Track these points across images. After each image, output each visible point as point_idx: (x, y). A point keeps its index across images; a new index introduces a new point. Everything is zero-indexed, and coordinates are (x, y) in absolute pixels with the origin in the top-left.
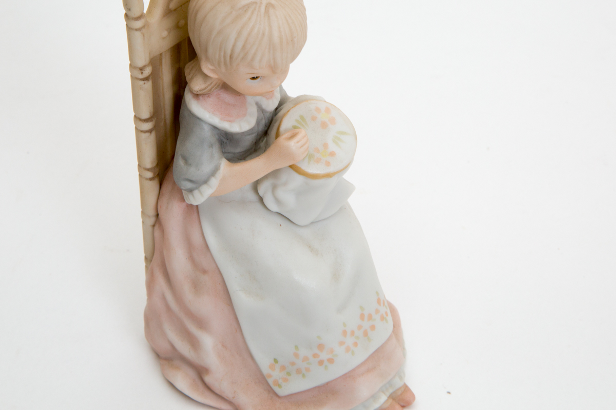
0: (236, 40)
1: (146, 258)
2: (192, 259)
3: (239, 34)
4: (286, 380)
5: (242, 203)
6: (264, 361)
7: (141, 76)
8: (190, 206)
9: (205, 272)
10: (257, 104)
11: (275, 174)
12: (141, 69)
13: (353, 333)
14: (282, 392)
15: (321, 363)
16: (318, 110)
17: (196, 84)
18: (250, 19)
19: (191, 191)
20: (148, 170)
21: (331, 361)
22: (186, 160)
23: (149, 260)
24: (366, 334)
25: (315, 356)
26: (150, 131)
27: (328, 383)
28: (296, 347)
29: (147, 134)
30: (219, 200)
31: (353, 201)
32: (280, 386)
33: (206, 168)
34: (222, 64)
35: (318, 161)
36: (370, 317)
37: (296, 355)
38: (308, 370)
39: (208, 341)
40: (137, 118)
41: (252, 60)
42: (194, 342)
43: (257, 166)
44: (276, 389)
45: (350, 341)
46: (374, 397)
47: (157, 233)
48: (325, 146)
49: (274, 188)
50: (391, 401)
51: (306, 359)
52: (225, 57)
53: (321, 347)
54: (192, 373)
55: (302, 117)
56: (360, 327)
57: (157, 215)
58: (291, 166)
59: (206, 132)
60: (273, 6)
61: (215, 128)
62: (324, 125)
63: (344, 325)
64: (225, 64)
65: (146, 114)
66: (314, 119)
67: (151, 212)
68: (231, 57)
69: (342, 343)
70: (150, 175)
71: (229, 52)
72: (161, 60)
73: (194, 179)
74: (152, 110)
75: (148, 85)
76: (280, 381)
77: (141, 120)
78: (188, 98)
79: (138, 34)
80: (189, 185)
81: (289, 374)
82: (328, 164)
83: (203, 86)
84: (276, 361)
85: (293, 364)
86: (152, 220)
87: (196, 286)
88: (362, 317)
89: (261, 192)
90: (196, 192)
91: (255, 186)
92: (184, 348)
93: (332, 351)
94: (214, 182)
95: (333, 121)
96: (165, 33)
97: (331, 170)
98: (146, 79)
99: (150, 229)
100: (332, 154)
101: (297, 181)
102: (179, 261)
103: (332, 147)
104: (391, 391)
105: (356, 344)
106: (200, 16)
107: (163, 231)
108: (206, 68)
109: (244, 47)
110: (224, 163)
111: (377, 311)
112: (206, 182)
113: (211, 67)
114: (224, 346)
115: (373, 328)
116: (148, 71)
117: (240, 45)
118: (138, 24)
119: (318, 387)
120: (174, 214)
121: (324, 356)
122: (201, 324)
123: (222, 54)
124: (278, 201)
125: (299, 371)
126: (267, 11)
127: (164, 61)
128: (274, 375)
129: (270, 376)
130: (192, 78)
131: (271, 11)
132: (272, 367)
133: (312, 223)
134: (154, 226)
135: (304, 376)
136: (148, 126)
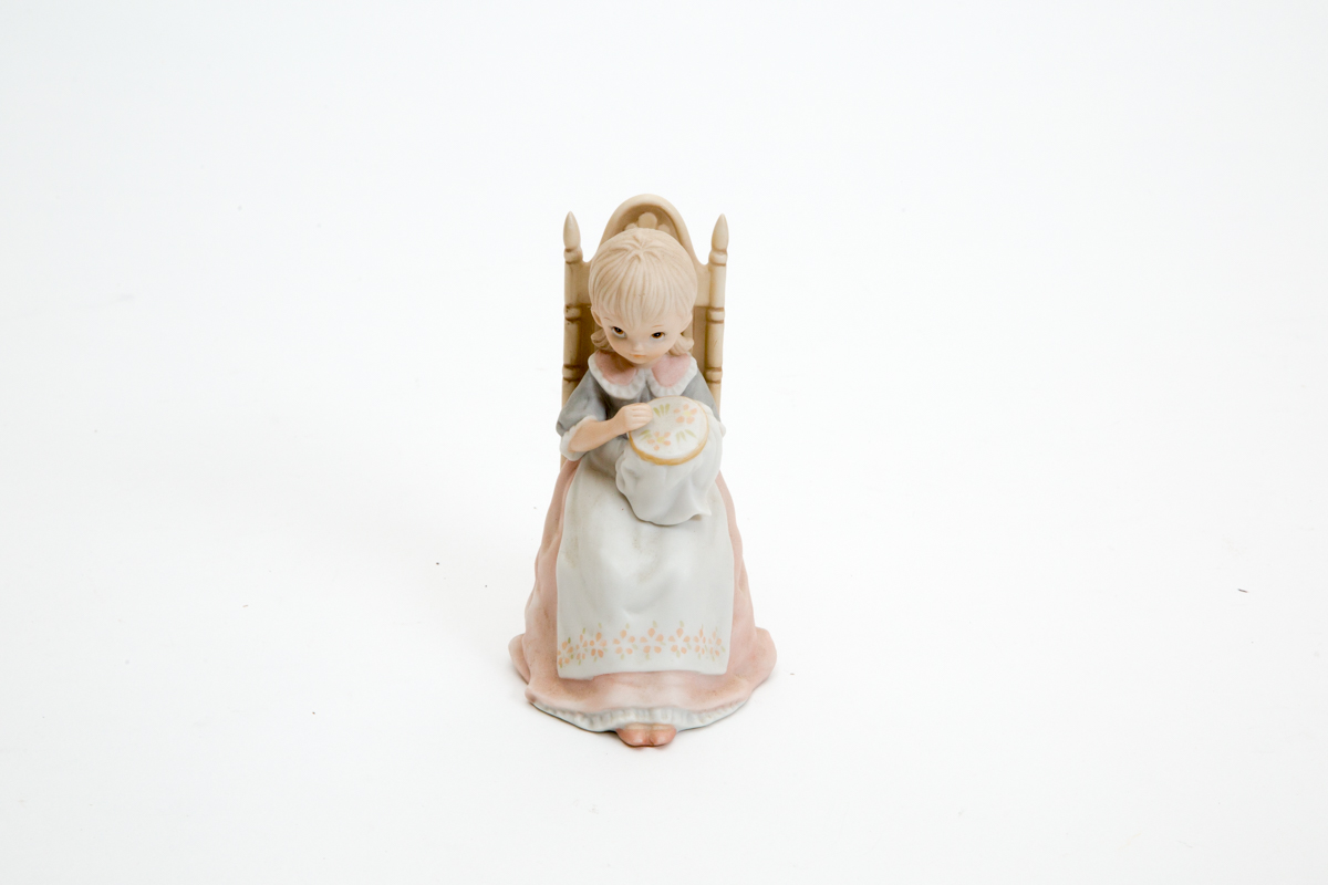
4: (568, 663)
6: (561, 638)
10: (647, 382)
13: (632, 639)
14: (561, 672)
15: (593, 652)
21: (601, 654)
25: (593, 643)
27: (594, 679)
28: (584, 631)
32: (562, 666)
35: (651, 442)
36: (660, 638)
37: (582, 639)
38: (584, 657)
44: (559, 669)
45: (625, 645)
48: (667, 434)
51: (585, 644)
53: (599, 636)
55: (668, 406)
56: (643, 640)
61: (597, 384)
65: (569, 360)
69: (617, 642)
74: (574, 358)
75: (572, 327)
76: (564, 662)
81: (572, 657)
84: (569, 640)
85: (577, 647)
88: (651, 632)
93: (604, 644)
95: (691, 420)
98: (571, 320)
100: (667, 443)
103: (672, 438)
105: (631, 652)
111: (672, 639)
115: (658, 650)
116: (572, 312)
121: (598, 647)
125: (578, 657)
128: (562, 653)
129: (560, 654)
132: (564, 646)
135: (579, 663)
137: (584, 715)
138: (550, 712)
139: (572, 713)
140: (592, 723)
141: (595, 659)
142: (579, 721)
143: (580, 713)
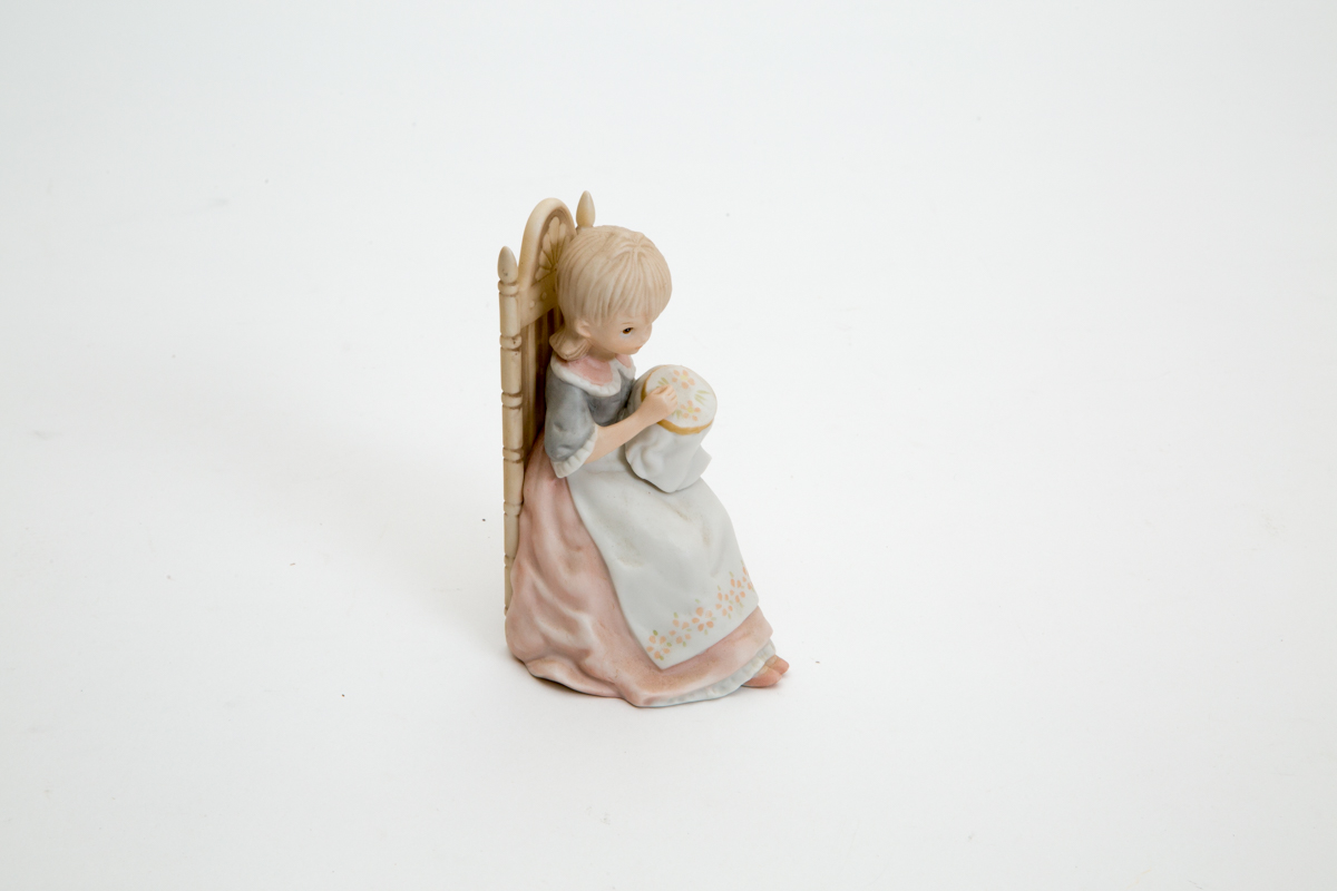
0: (615, 287)
1: (506, 556)
2: (564, 539)
3: (618, 281)
4: (667, 651)
5: (611, 474)
6: (643, 633)
7: (513, 347)
8: (560, 480)
9: (579, 548)
10: (619, 371)
11: (644, 434)
12: (514, 338)
14: (663, 664)
15: (701, 627)
16: (676, 373)
17: (568, 349)
18: (625, 266)
19: (566, 458)
20: (515, 451)
21: (710, 624)
22: (560, 426)
23: (511, 558)
24: (738, 600)
25: (695, 620)
26: (518, 407)
27: (708, 650)
28: (675, 614)
29: (517, 411)
30: (589, 470)
31: (707, 476)
32: (661, 658)
33: (581, 432)
34: (600, 316)
35: (686, 416)
36: (739, 584)
37: (676, 623)
38: (688, 637)
39: (586, 620)
40: (505, 394)
41: (630, 306)
42: (571, 626)
43: (630, 426)
44: (658, 662)
45: (725, 605)
46: (752, 661)
47: (524, 521)
48: (690, 403)
49: (643, 451)
50: (767, 668)
51: (686, 625)
52: (603, 307)
53: (699, 611)
54: (569, 664)
55: (663, 379)
57: (522, 503)
58: (660, 423)
59: (578, 398)
60: (644, 255)
61: (585, 393)
62: (685, 385)
63: (719, 588)
64: (603, 316)
65: (515, 389)
66: (675, 380)
67: (516, 499)
68: (609, 306)
69: (719, 606)
70: (517, 456)
71: (608, 301)
72: (527, 332)
73: (570, 444)
74: (520, 384)
75: (518, 356)
76: (662, 653)
77: (510, 395)
78: (556, 366)
79: (513, 300)
80: (565, 451)
81: (669, 644)
82: (695, 418)
83: (574, 349)
84: (655, 633)
85: (673, 633)
86: (515, 510)
87: (571, 565)
88: (733, 583)
89: (629, 459)
90: (572, 459)
91: (624, 449)
92: (560, 635)
93: (710, 614)
94: (590, 445)
95: (692, 382)
96: (532, 304)
97: (699, 424)
98: (517, 350)
99: (514, 520)
100: (697, 410)
101: (666, 438)
102: (552, 543)
103: (696, 404)
104: (766, 658)
105: (731, 608)
106: (575, 272)
107: (532, 516)
108: (581, 327)
109: (622, 293)
110: (597, 427)
111: (732, 592)
112: (582, 446)
113: (586, 324)
114: (602, 625)
115: (742, 596)
116: (519, 342)
117: (619, 291)
118: (513, 290)
119: (698, 657)
120: (543, 493)
121: (703, 619)
122: (577, 603)
123: (601, 305)
124: (646, 465)
125: (679, 640)
126: (639, 260)
127: (530, 334)
128: (655, 648)
129: (651, 649)
130: (561, 345)
131: (643, 259)
132: (652, 639)
133: (677, 491)
134: (518, 516)
135: (684, 644)
136: (517, 401)
137: (713, 686)
138: (677, 702)
139: (703, 690)
140: (723, 688)
141: (706, 633)
142: (712, 694)
143: (709, 686)
